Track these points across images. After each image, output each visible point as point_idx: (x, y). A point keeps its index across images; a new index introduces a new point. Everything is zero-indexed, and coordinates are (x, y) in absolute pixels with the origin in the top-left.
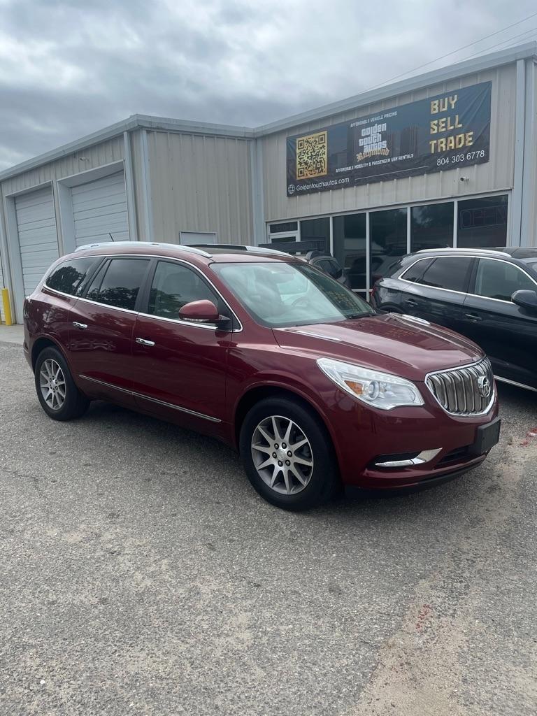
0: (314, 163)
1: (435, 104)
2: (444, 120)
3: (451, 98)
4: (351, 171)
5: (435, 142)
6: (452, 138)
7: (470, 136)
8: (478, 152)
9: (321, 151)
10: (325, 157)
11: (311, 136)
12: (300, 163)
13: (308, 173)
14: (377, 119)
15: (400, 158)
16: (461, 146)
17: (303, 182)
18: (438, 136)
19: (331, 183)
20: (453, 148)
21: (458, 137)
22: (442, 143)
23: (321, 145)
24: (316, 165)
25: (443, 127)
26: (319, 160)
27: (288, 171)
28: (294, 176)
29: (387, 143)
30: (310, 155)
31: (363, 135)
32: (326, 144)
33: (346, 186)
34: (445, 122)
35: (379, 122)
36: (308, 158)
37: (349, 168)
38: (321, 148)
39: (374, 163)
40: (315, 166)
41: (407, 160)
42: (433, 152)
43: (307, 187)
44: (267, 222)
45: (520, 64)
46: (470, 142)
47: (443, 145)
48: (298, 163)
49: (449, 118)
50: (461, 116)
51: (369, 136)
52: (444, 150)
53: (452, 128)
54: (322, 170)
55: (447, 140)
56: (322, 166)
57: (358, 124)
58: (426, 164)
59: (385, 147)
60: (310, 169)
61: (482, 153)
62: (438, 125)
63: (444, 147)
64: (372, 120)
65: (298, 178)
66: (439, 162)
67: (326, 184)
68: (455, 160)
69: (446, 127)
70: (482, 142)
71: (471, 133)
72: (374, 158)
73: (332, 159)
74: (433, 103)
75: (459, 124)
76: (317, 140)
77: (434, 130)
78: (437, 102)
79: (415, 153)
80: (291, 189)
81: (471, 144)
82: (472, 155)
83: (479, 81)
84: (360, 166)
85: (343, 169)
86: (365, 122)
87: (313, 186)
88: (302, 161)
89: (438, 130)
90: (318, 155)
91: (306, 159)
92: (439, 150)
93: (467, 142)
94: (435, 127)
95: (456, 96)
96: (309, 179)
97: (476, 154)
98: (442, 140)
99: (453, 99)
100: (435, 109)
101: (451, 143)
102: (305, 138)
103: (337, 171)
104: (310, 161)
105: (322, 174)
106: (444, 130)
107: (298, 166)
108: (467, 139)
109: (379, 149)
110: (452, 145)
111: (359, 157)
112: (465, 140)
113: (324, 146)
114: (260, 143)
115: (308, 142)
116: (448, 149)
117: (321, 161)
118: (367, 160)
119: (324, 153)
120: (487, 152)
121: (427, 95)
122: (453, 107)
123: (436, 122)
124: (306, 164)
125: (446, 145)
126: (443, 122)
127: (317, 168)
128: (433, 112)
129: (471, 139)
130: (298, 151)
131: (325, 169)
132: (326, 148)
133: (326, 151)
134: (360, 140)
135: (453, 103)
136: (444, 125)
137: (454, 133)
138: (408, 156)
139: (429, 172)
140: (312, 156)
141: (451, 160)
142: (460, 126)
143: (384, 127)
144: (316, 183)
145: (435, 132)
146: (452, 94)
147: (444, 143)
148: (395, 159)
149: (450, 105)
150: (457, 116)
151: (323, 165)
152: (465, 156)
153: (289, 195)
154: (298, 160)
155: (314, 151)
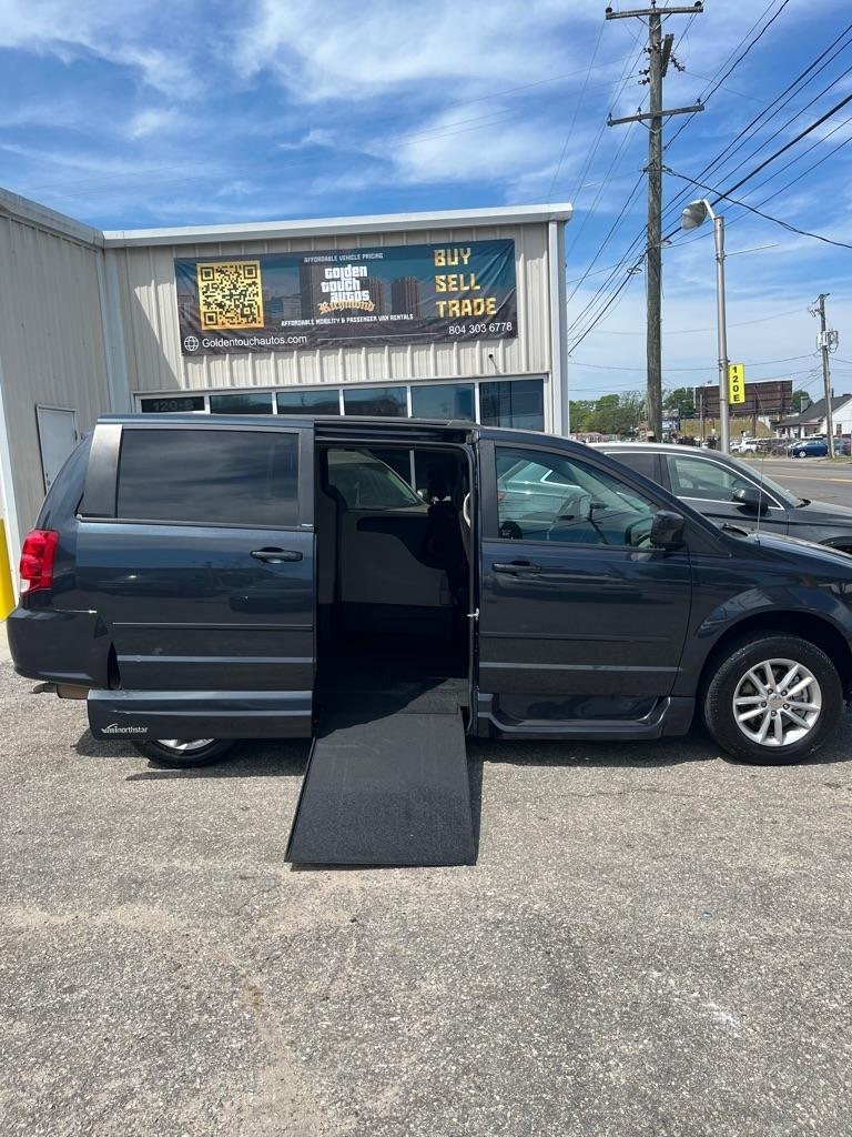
0: (237, 306)
1: (440, 254)
2: (455, 276)
3: (462, 250)
4: (309, 327)
5: (445, 303)
6: (468, 301)
7: (491, 303)
8: (504, 323)
9: (250, 289)
10: (259, 300)
11: (228, 264)
12: (208, 304)
13: (225, 321)
14: (349, 258)
15: (393, 318)
16: (480, 313)
17: (216, 334)
18: (448, 296)
19: (272, 341)
20: (470, 314)
21: (476, 301)
22: (454, 305)
23: (250, 281)
24: (242, 310)
25: (453, 286)
26: (246, 303)
27: (182, 315)
28: (195, 323)
29: (371, 295)
30: (227, 293)
31: (327, 277)
32: (258, 281)
33: (302, 348)
34: (457, 280)
35: (354, 263)
36: (224, 297)
37: (306, 322)
38: (250, 285)
39: (351, 320)
40: (239, 311)
41: (402, 321)
42: (442, 316)
43: (226, 343)
44: (135, 395)
45: (553, 227)
46: (492, 309)
47: (456, 309)
48: (202, 303)
49: (462, 276)
50: (478, 277)
51: (339, 279)
52: (458, 315)
53: (467, 288)
54: (254, 320)
55: (461, 302)
56: (252, 313)
57: (319, 259)
58: (434, 332)
59: (368, 299)
60: (228, 315)
61: (509, 326)
62: (446, 282)
63: (458, 311)
64: (342, 258)
65: (204, 328)
66: (452, 330)
67: (263, 342)
68: (474, 329)
69: (458, 285)
70: (507, 312)
71: (493, 299)
72: (348, 312)
73: (272, 305)
74: (437, 252)
75: (476, 284)
76: (241, 272)
77: (441, 287)
78: (442, 251)
79: (416, 315)
80: (191, 344)
81: (494, 312)
82: (496, 326)
83: (498, 236)
84: (326, 321)
85: (295, 323)
86: (329, 259)
87: (237, 341)
88: (210, 300)
89: (447, 288)
90: (245, 296)
91: (220, 299)
92: (451, 314)
93: (488, 309)
94: (442, 284)
95: (469, 249)
96: (229, 331)
97: (501, 326)
98: (454, 302)
99: (465, 253)
100: (440, 261)
101: (466, 307)
102: (215, 265)
103: (283, 324)
104: (228, 303)
105: (254, 325)
106: (456, 289)
107: (203, 309)
108: (490, 306)
109: (358, 300)
110: (469, 309)
111: (323, 307)
112: (486, 307)
113: (254, 283)
114: (111, 258)
115: (222, 272)
116: (463, 314)
117: (250, 306)
118: (337, 313)
119: (257, 294)
120: (515, 324)
121: (428, 241)
122: (466, 262)
123: (443, 277)
124: (220, 305)
125: (460, 309)
126: (453, 280)
127: (243, 316)
128: (437, 264)
129: (493, 306)
130: (201, 284)
131: (261, 319)
132: (259, 286)
133: (260, 291)
134: (323, 284)
135: (466, 258)
136: (455, 283)
137: (470, 295)
138: (406, 317)
139: (438, 341)
140: (231, 295)
141: (468, 329)
142: (478, 287)
143: (363, 271)
144: (243, 338)
145: (444, 290)
146: (464, 245)
147: (458, 306)
148: (384, 318)
149: (461, 260)
150: (472, 275)
151: (255, 311)
152: (487, 327)
153: (185, 352)
154: (202, 298)
155: (235, 288)
